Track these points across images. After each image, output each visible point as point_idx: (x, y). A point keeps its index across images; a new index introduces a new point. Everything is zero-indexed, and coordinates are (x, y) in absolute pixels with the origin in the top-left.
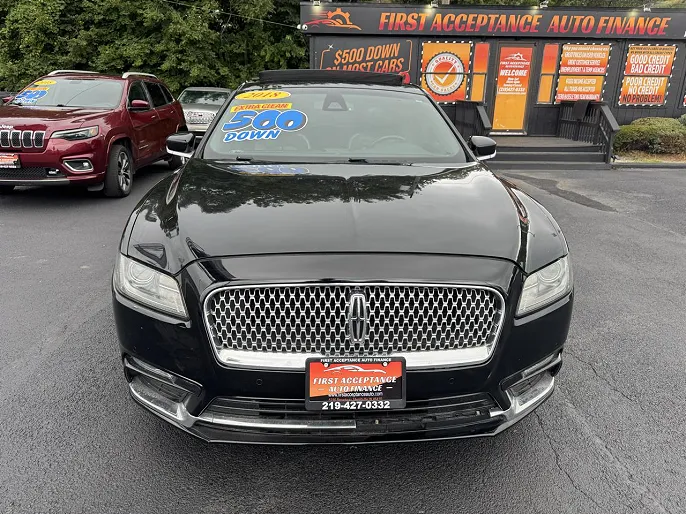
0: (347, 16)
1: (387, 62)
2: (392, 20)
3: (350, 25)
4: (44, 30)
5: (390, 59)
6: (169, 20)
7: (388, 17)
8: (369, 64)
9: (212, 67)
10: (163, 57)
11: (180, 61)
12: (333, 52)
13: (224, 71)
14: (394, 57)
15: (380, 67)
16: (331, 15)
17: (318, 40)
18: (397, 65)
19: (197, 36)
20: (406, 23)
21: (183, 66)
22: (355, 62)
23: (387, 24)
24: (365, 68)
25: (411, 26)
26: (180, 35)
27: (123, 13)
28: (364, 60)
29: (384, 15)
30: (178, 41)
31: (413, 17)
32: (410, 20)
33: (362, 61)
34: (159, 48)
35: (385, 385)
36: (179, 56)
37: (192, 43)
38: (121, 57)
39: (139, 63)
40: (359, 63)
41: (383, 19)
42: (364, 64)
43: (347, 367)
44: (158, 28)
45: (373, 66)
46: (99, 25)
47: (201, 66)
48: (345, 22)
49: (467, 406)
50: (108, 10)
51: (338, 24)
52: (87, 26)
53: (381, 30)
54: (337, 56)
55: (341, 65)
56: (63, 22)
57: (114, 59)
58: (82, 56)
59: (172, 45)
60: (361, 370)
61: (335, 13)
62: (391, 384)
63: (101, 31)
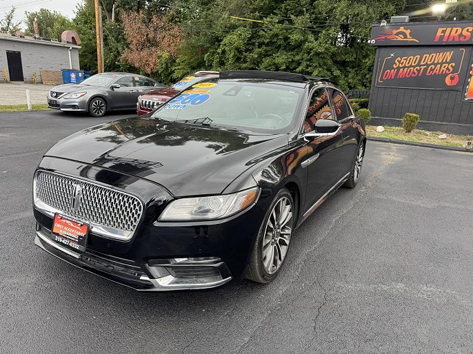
0: (408, 32)
1: (439, 66)
2: (447, 33)
3: (410, 39)
4: (238, 49)
5: (442, 63)
6: (306, 40)
7: (444, 32)
8: (423, 68)
9: (329, 70)
10: (299, 64)
11: (308, 66)
12: (394, 58)
13: (337, 73)
14: (446, 62)
15: (431, 70)
16: (395, 32)
17: (383, 50)
18: (448, 69)
19: (321, 50)
20: (461, 35)
21: (309, 69)
22: (411, 66)
23: (442, 37)
24: (419, 71)
25: (465, 37)
26: (311, 49)
27: (280, 37)
28: (419, 65)
29: (440, 30)
30: (309, 53)
31: (468, 31)
32: (465, 33)
33: (416, 66)
34: (297, 58)
35: (80, 236)
36: (308, 63)
37: (317, 54)
38: (274, 64)
39: (284, 67)
40: (414, 67)
41: (439, 33)
42: (418, 68)
43: (68, 222)
44: (299, 45)
45: (425, 70)
46: (267, 45)
47: (320, 69)
48: (406, 37)
49: (131, 268)
50: (273, 36)
51: (400, 38)
52: (260, 46)
53: (436, 41)
54: (396, 62)
55: (399, 68)
56: (248, 44)
57: (270, 65)
58: (254, 63)
59: (306, 55)
60: (72, 225)
61: (399, 31)
62: (82, 237)
63: (268, 48)
